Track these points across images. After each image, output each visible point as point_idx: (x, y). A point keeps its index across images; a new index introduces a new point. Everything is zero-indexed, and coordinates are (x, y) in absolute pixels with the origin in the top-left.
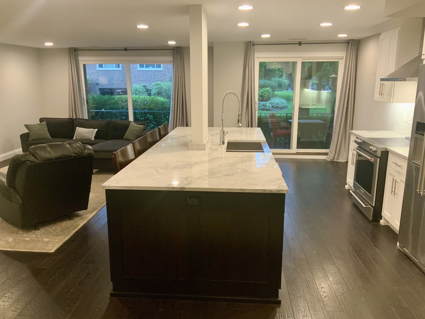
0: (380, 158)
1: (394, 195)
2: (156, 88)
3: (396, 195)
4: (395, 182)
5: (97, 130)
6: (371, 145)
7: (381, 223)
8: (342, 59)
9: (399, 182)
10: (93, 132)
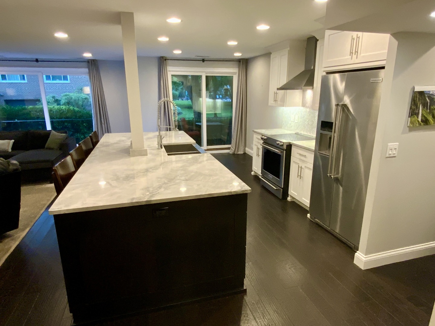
0: (285, 150)
1: (300, 179)
2: (65, 99)
3: (301, 178)
4: (300, 168)
5: (13, 141)
6: (278, 141)
7: (288, 200)
8: (235, 74)
9: (304, 168)
10: (9, 143)
